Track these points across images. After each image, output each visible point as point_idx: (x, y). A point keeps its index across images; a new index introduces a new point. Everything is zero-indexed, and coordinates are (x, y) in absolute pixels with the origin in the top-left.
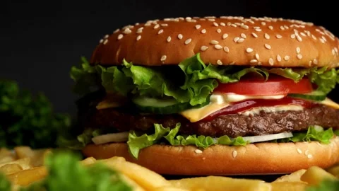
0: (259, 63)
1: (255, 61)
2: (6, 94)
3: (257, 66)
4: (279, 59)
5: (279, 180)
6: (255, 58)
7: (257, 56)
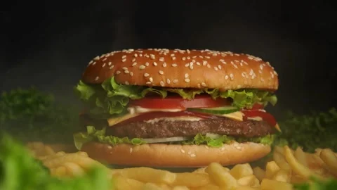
0: (154, 85)
1: (149, 83)
2: (43, 103)
3: (154, 87)
4: (169, 82)
5: (196, 171)
6: (149, 81)
7: (151, 79)
